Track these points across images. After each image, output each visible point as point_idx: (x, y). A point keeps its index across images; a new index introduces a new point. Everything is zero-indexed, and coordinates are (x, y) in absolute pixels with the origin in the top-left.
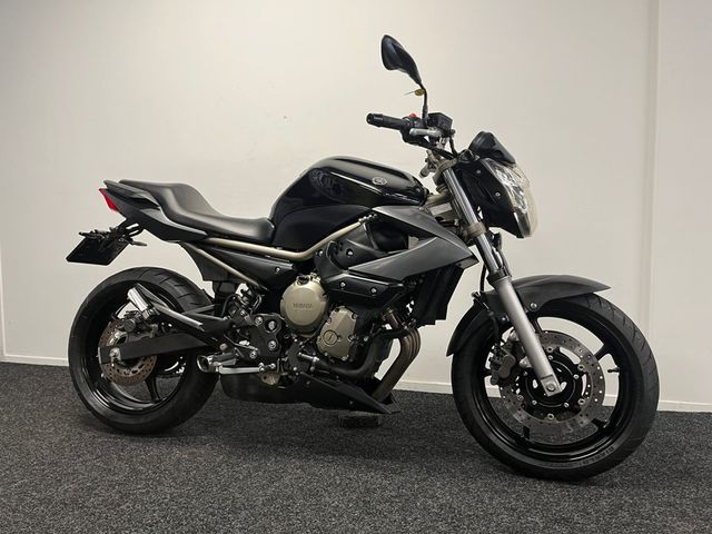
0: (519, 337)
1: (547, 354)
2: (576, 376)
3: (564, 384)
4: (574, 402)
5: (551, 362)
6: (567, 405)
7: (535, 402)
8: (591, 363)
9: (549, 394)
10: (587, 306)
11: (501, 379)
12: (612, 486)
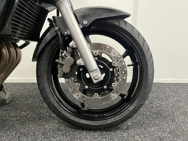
0: (76, 45)
1: (94, 57)
2: (111, 70)
3: (104, 74)
4: (109, 85)
5: (96, 61)
6: (105, 87)
7: (87, 87)
8: (119, 61)
9: (95, 82)
10: (118, 24)
11: (64, 74)
12: (128, 129)
